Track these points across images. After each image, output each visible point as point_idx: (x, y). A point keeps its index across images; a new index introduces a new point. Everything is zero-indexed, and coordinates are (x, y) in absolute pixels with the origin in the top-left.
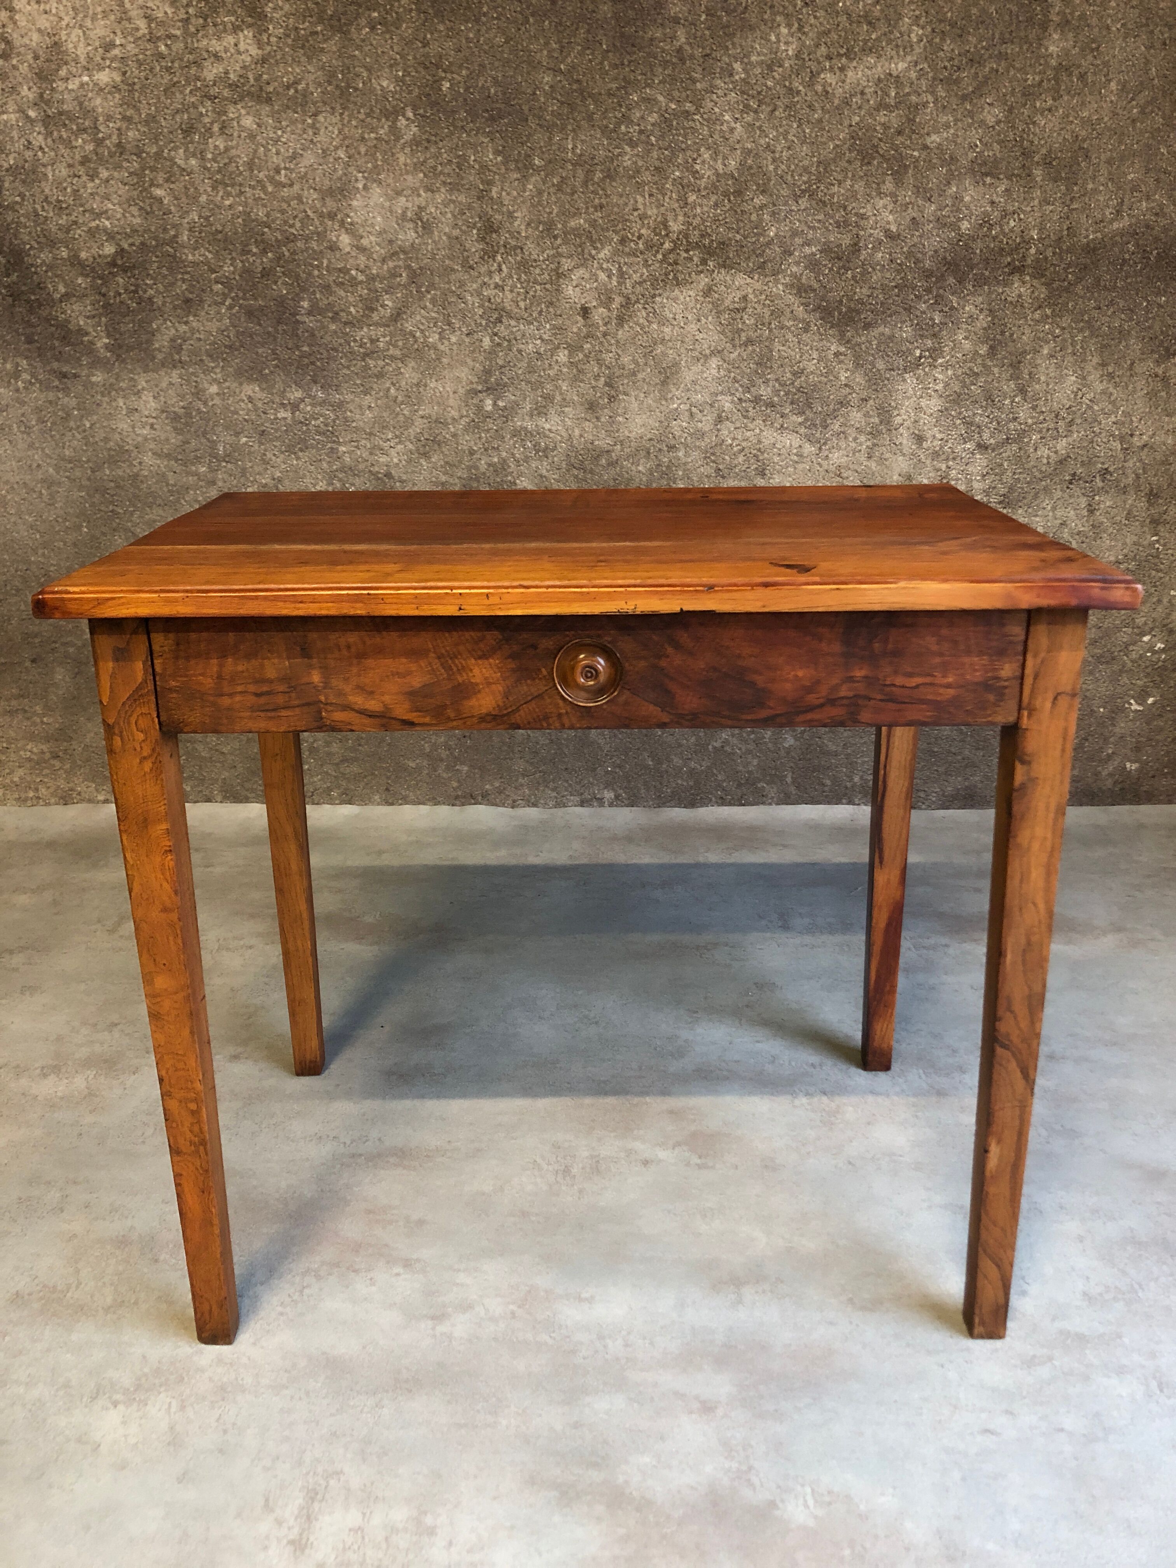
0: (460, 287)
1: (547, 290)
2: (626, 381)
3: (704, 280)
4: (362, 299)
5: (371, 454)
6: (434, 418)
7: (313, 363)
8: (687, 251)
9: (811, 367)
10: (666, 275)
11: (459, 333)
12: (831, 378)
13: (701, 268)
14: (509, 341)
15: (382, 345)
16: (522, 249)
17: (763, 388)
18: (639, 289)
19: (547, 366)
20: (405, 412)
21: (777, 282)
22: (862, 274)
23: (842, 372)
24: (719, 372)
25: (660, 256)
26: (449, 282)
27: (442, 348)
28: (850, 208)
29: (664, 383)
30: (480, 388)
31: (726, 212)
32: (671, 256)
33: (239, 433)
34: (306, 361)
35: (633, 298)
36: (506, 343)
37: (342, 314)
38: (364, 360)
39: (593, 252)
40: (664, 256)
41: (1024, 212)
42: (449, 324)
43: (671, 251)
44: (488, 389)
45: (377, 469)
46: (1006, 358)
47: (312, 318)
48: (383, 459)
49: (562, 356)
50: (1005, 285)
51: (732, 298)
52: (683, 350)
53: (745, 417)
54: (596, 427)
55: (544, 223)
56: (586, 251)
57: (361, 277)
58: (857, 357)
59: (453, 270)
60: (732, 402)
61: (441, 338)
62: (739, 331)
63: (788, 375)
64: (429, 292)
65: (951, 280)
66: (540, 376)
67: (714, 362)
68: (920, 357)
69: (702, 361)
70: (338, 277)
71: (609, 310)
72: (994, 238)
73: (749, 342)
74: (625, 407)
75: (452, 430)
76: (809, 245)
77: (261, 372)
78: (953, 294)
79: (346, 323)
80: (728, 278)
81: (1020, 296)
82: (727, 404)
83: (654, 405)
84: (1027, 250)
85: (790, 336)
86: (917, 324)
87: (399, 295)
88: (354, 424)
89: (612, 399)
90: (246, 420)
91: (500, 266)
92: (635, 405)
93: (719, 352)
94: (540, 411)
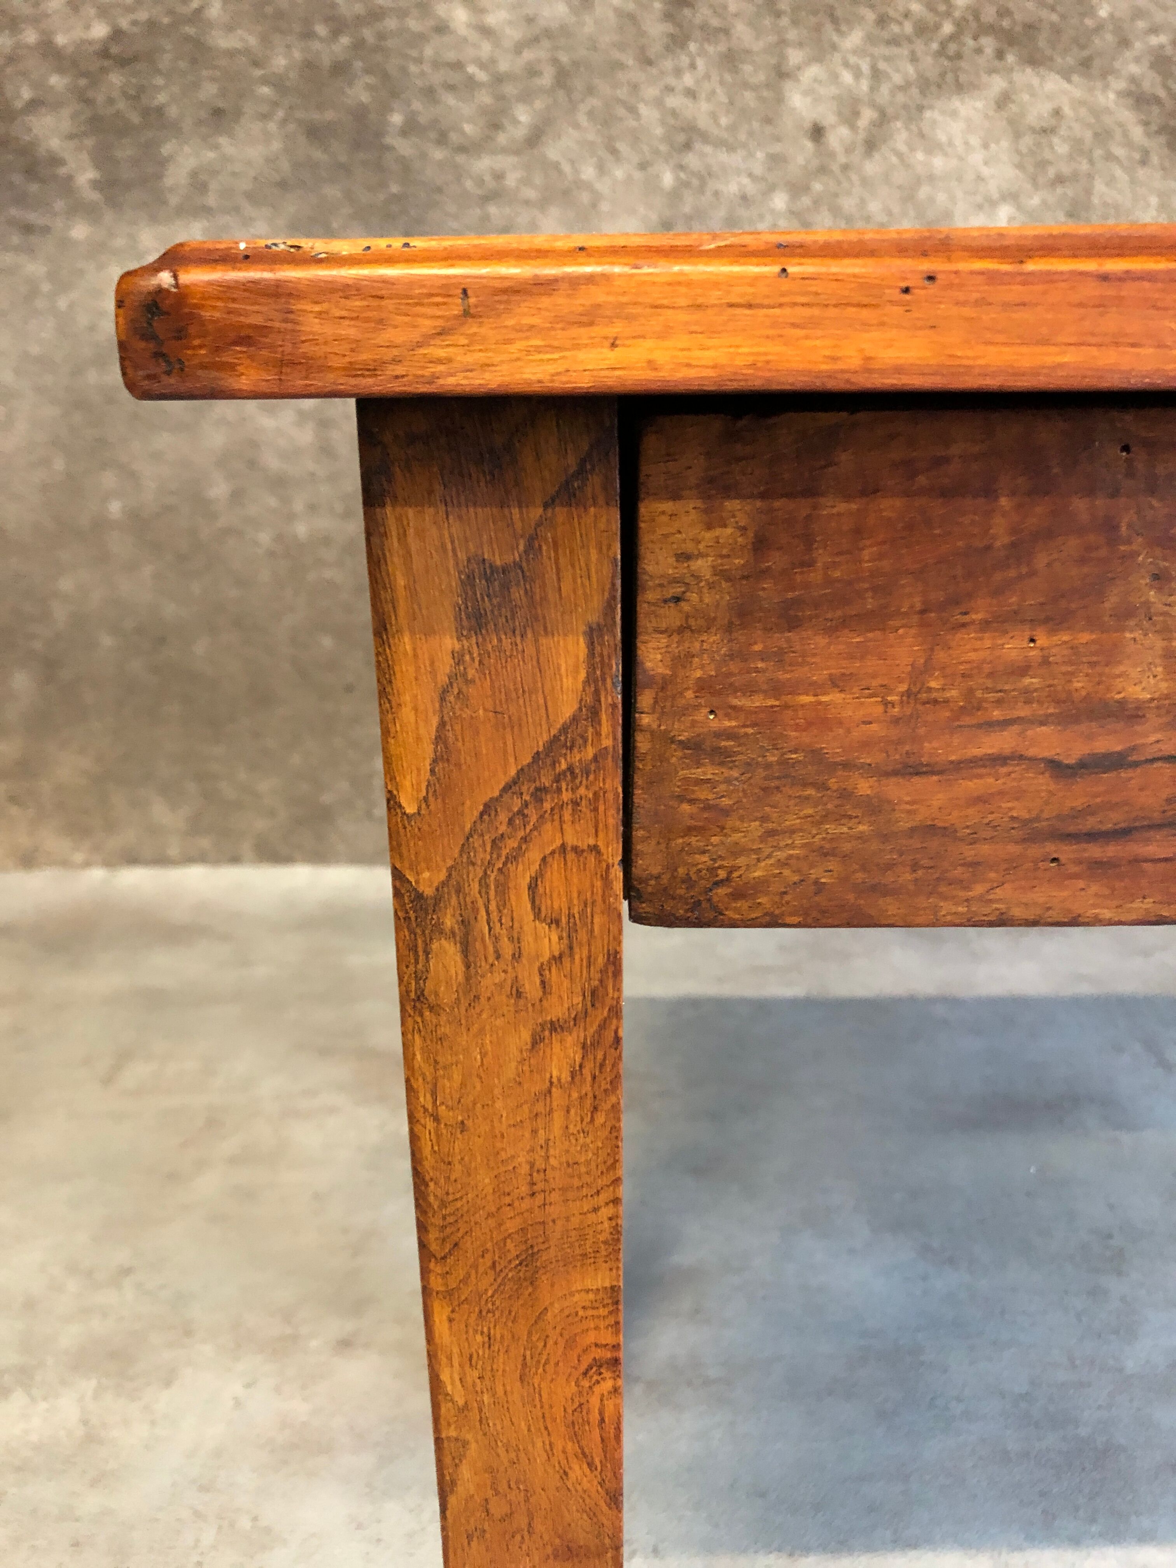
3: (998, 84)
4: (484, 111)
25: (935, 46)
43: (952, 37)
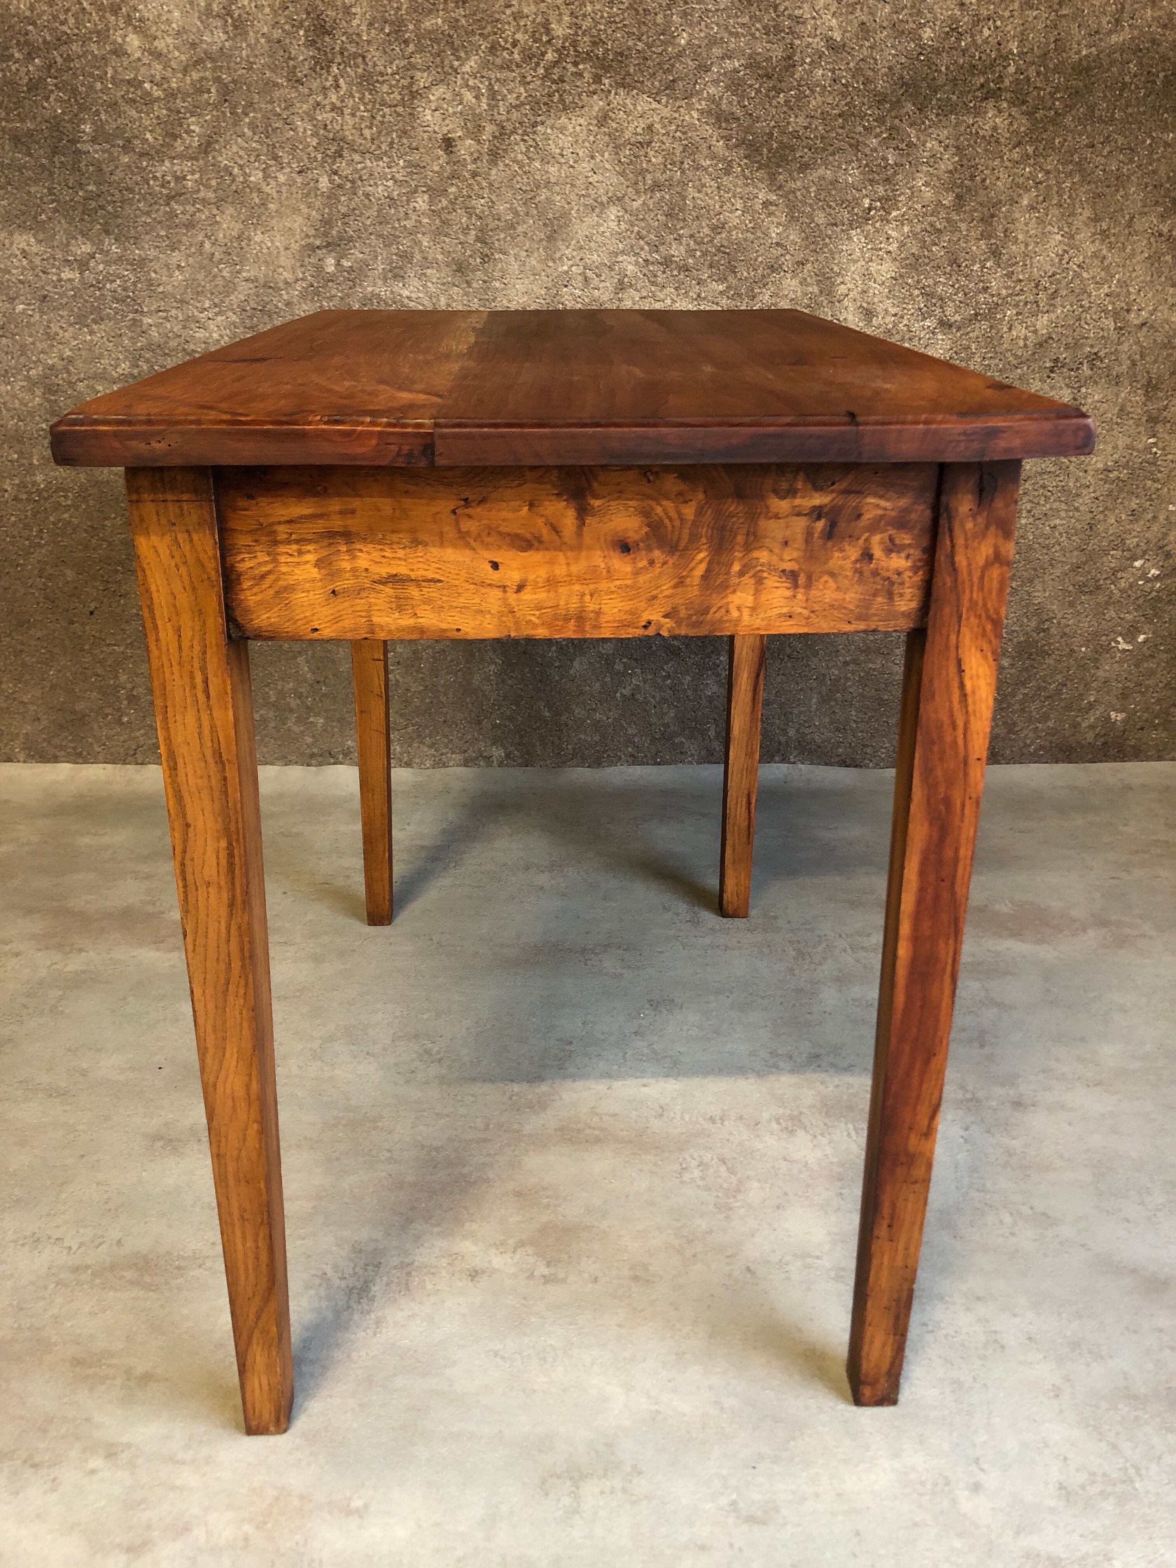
0: (286, 108)
1: (399, 115)
2: (502, 236)
5: (184, 327)
6: (261, 282)
7: (102, 207)
8: (576, 64)
9: (734, 219)
10: (550, 95)
11: (288, 170)
12: (759, 234)
13: (594, 87)
14: (353, 182)
15: (190, 183)
16: (364, 57)
17: (674, 246)
18: (515, 115)
19: (402, 215)
20: (225, 274)
21: (690, 107)
22: (798, 98)
23: (772, 226)
24: (619, 225)
26: (272, 102)
27: (267, 189)
28: (781, 8)
29: (550, 238)
30: (318, 242)
31: (624, 11)
32: (556, 70)
33: (14, 299)
34: (93, 204)
35: (509, 127)
36: (349, 185)
37: (137, 142)
38: (168, 204)
39: (456, 63)
40: (546, 70)
41: (1001, 18)
42: (275, 158)
44: (329, 244)
45: (192, 347)
46: (975, 211)
47: (97, 147)
48: (201, 334)
49: (421, 202)
50: (977, 114)
51: (634, 128)
52: (573, 197)
53: (653, 283)
54: (466, 294)
55: (392, 23)
56: (446, 62)
57: (157, 93)
58: (792, 208)
59: (276, 84)
60: (637, 263)
61: (265, 178)
62: (642, 172)
63: (706, 230)
64: (247, 115)
65: (909, 107)
66: (393, 228)
67: (613, 212)
68: (870, 209)
69: (597, 210)
70: (128, 92)
71: (479, 142)
72: (964, 52)
73: (657, 186)
74: (502, 270)
75: (286, 297)
76: (730, 58)
77: (35, 218)
78: (911, 125)
79: (142, 155)
80: (628, 101)
81: (995, 128)
82: (630, 267)
83: (539, 267)
84: (1005, 67)
85: (706, 180)
86: (867, 165)
87: (208, 118)
88: (161, 289)
89: (486, 258)
90: (20, 281)
91: (336, 81)
92: (515, 267)
93: (619, 199)
94: (396, 274)
